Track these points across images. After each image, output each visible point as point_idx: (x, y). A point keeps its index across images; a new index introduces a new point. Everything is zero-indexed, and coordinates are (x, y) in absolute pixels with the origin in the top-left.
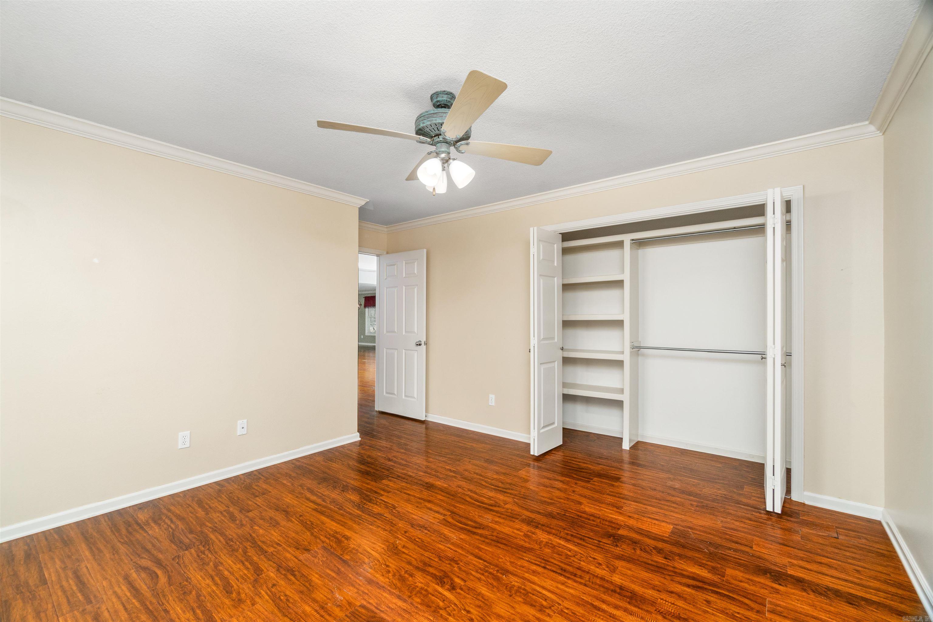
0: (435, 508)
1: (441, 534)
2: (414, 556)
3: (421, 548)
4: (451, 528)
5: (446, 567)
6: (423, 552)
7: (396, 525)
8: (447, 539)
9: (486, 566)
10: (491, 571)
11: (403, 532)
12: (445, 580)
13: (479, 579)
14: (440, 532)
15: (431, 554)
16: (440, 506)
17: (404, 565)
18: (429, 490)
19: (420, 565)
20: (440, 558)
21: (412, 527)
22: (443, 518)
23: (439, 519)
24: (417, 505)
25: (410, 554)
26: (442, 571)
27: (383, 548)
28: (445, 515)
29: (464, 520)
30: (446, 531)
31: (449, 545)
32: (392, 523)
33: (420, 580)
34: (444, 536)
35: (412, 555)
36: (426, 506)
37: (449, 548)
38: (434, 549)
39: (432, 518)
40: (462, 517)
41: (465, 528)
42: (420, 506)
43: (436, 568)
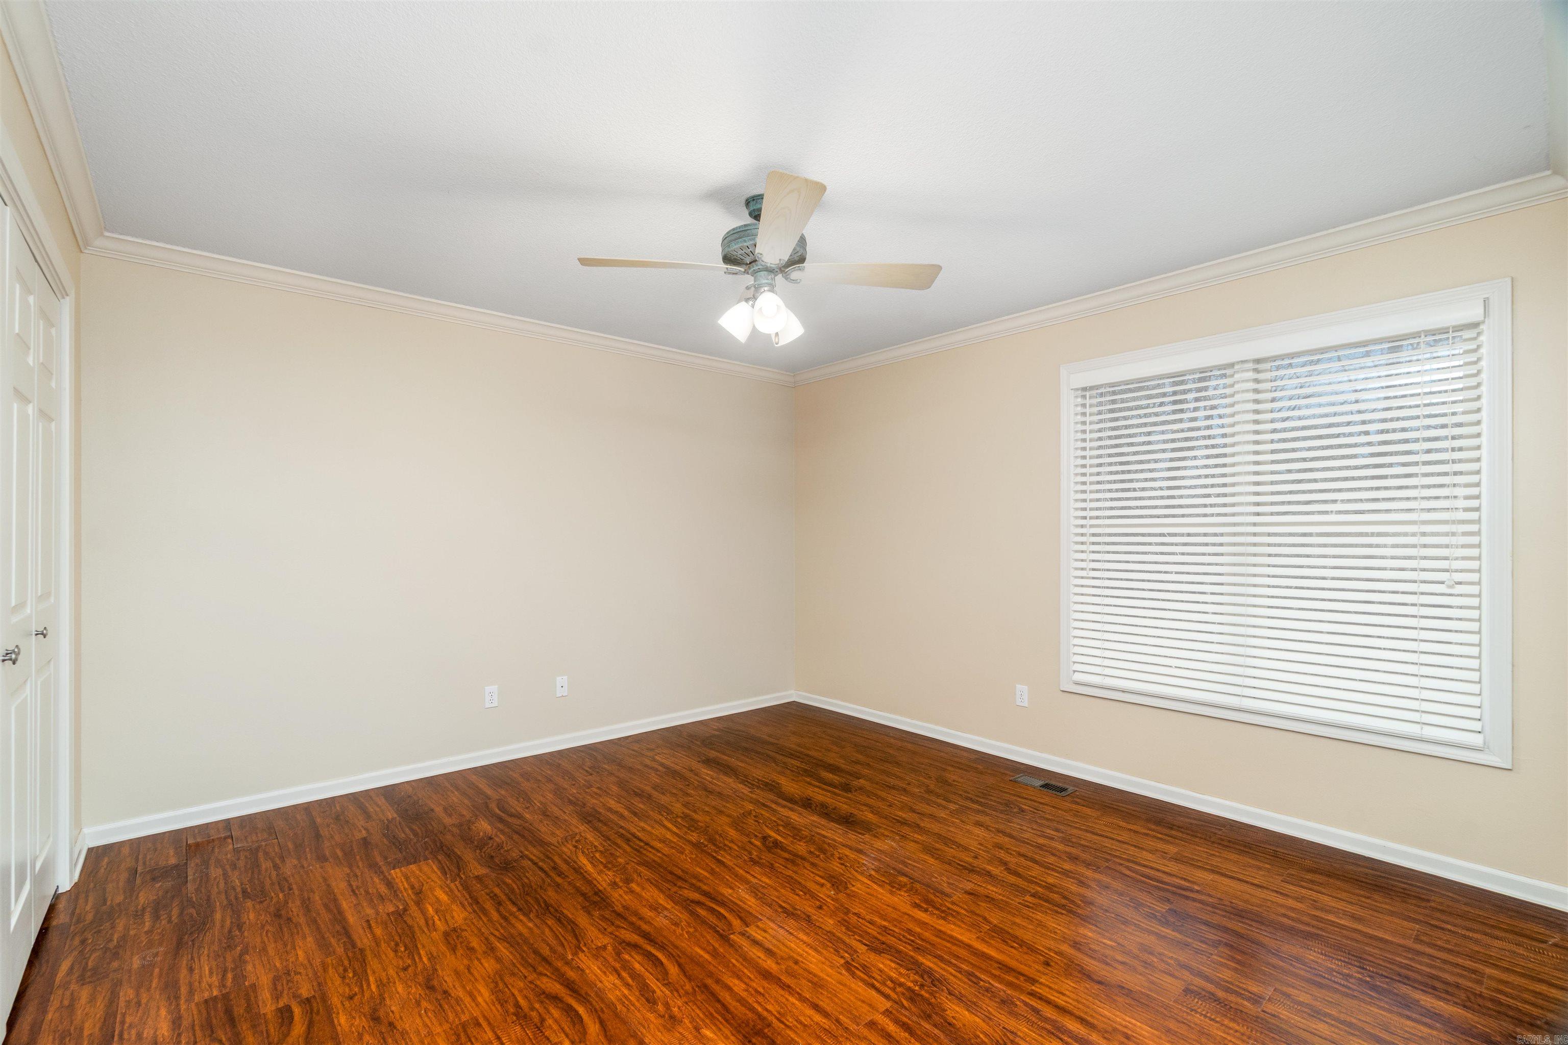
0: (759, 954)
1: (761, 898)
2: (807, 872)
3: (796, 880)
4: (741, 908)
5: (767, 857)
6: (793, 875)
7: (839, 921)
8: (755, 891)
9: (716, 852)
10: (713, 847)
11: (825, 907)
12: (771, 844)
13: (732, 841)
14: (762, 902)
15: (784, 872)
16: (745, 958)
17: (821, 864)
18: (760, 1016)
19: (799, 861)
20: (772, 867)
21: (809, 916)
22: (747, 929)
23: (758, 927)
24: (796, 967)
25: (812, 875)
26: (773, 854)
27: (853, 886)
28: (743, 934)
29: (712, 919)
30: (751, 903)
31: (754, 881)
32: (848, 928)
33: (801, 848)
34: (757, 895)
35: (810, 873)
36: (778, 963)
37: (755, 877)
38: (778, 878)
39: (770, 931)
40: (711, 927)
41: (717, 905)
42: (791, 964)
43: (780, 856)
